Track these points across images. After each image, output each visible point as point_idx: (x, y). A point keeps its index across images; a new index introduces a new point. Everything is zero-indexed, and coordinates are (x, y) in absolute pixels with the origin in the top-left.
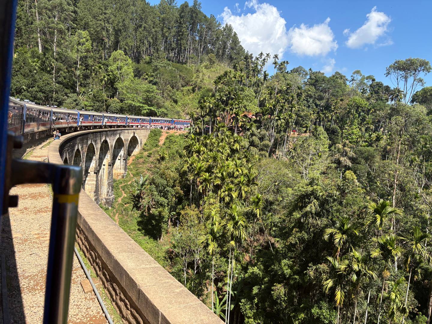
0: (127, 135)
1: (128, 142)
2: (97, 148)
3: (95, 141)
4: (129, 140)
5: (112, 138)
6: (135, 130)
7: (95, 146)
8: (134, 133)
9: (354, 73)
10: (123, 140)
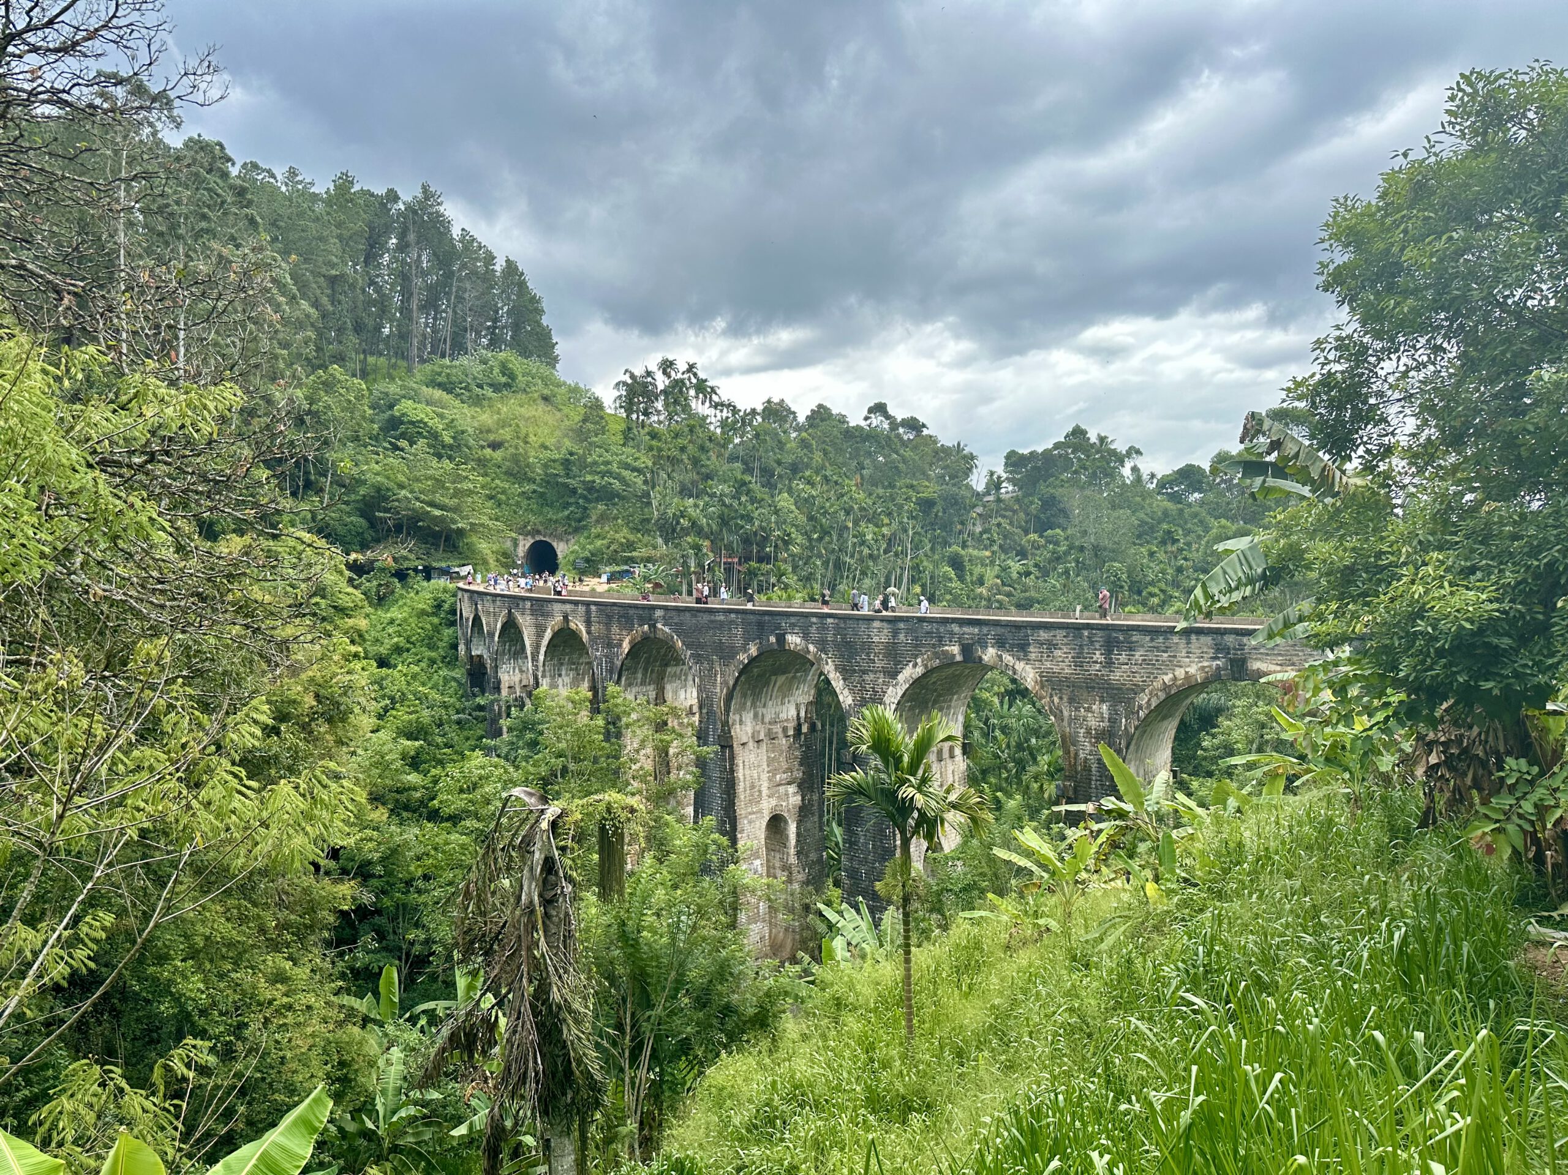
9: (870, 411)
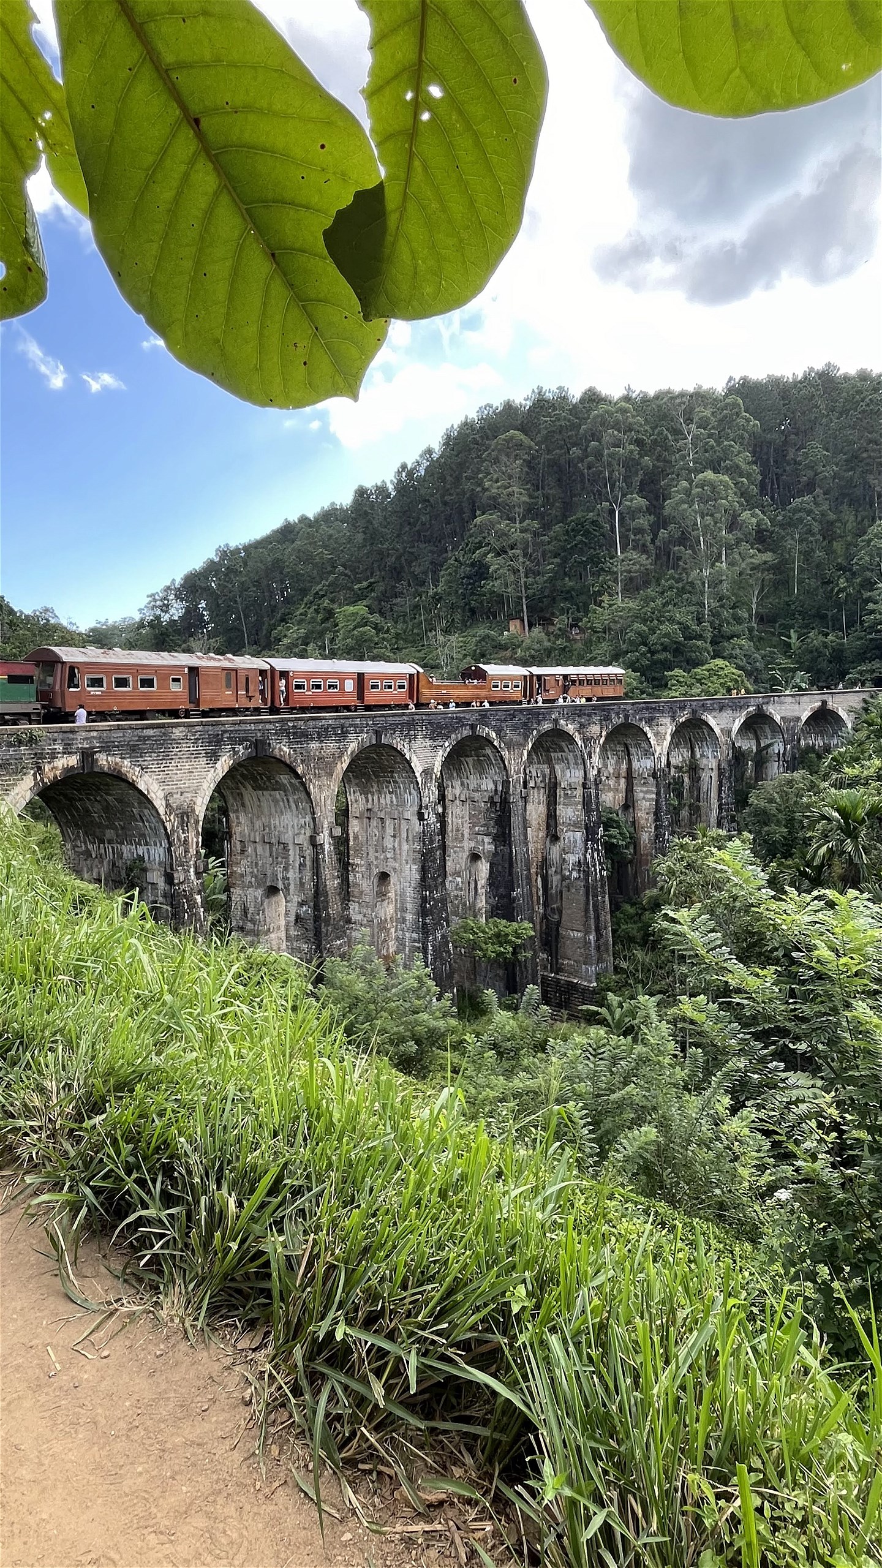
0: (797, 707)
1: (801, 724)
2: (657, 734)
3: (650, 721)
4: (804, 719)
5: (727, 714)
6: (825, 697)
7: (647, 729)
8: (824, 703)
10: (777, 718)
